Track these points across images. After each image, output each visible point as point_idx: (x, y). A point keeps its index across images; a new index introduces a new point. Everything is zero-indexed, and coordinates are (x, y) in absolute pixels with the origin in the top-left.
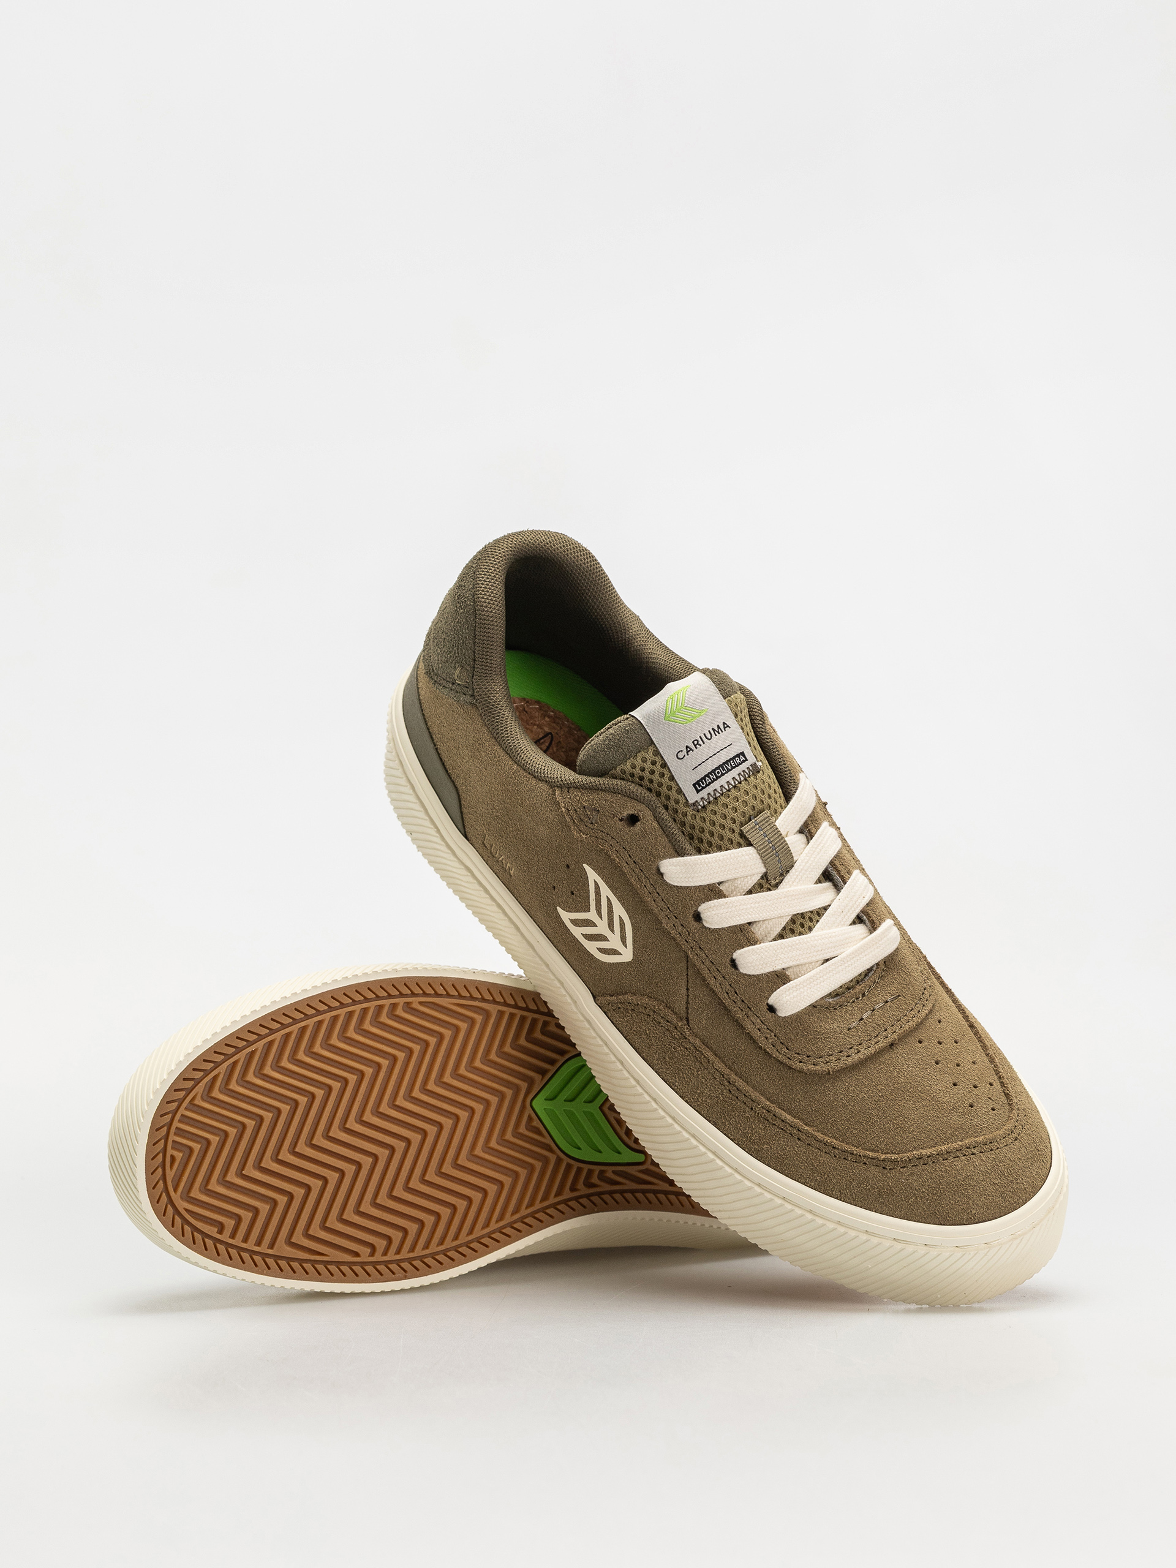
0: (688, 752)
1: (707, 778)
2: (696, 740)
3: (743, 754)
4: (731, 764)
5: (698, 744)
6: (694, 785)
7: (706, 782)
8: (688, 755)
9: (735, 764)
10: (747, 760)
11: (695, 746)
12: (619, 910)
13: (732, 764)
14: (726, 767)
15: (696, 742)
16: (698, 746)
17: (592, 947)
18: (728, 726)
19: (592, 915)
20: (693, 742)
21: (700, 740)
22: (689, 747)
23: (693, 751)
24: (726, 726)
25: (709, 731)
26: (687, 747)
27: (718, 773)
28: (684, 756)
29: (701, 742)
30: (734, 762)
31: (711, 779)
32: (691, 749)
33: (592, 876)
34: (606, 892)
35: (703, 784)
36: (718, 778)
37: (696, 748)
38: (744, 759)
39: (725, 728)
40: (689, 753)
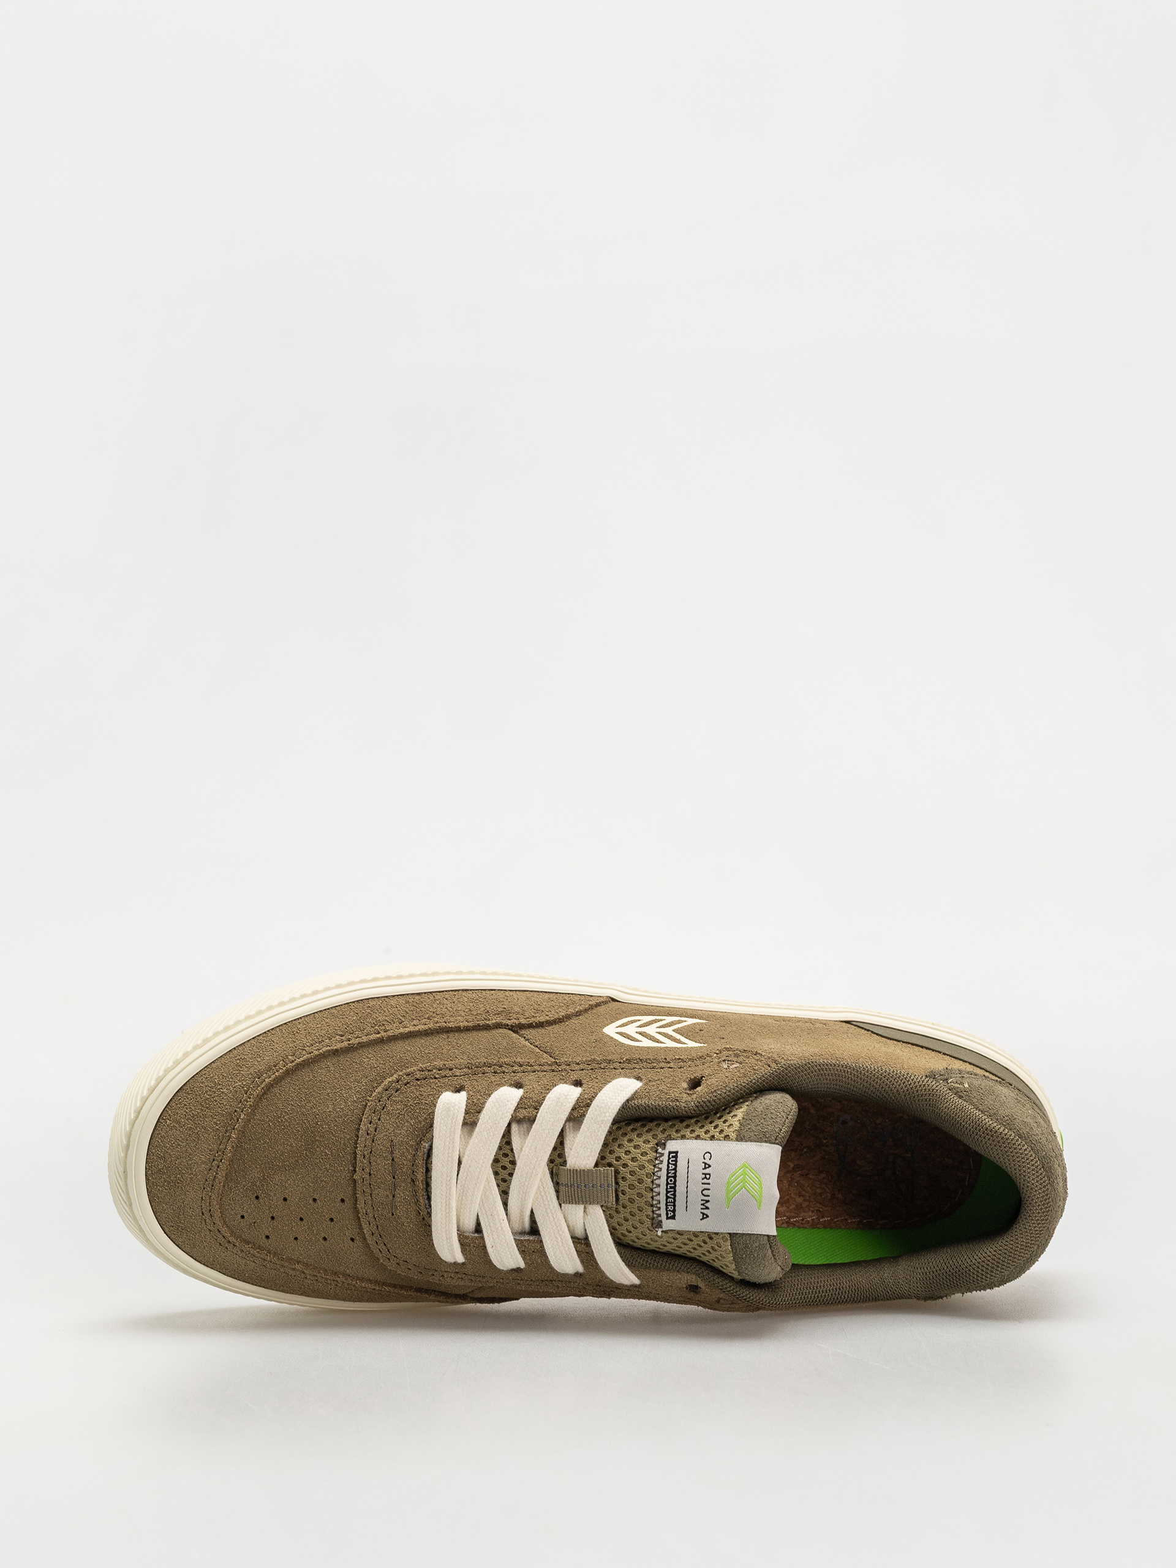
0: (705, 1164)
2: (709, 1178)
3: (673, 1217)
5: (706, 1178)
6: (677, 1153)
8: (703, 1162)
9: (669, 1202)
10: (667, 1219)
11: (705, 1174)
13: (670, 1200)
14: (671, 1191)
15: (708, 1176)
16: (704, 1176)
17: (646, 1019)
18: (703, 1218)
19: (669, 1031)
20: (709, 1174)
21: (708, 1181)
22: (708, 1167)
23: (703, 1169)
24: (705, 1216)
25: (709, 1196)
26: (710, 1166)
28: (704, 1159)
29: (705, 1181)
30: (672, 1202)
32: (705, 1168)
33: (693, 1045)
35: (672, 1161)
37: (703, 1174)
39: (703, 1214)
40: (704, 1164)
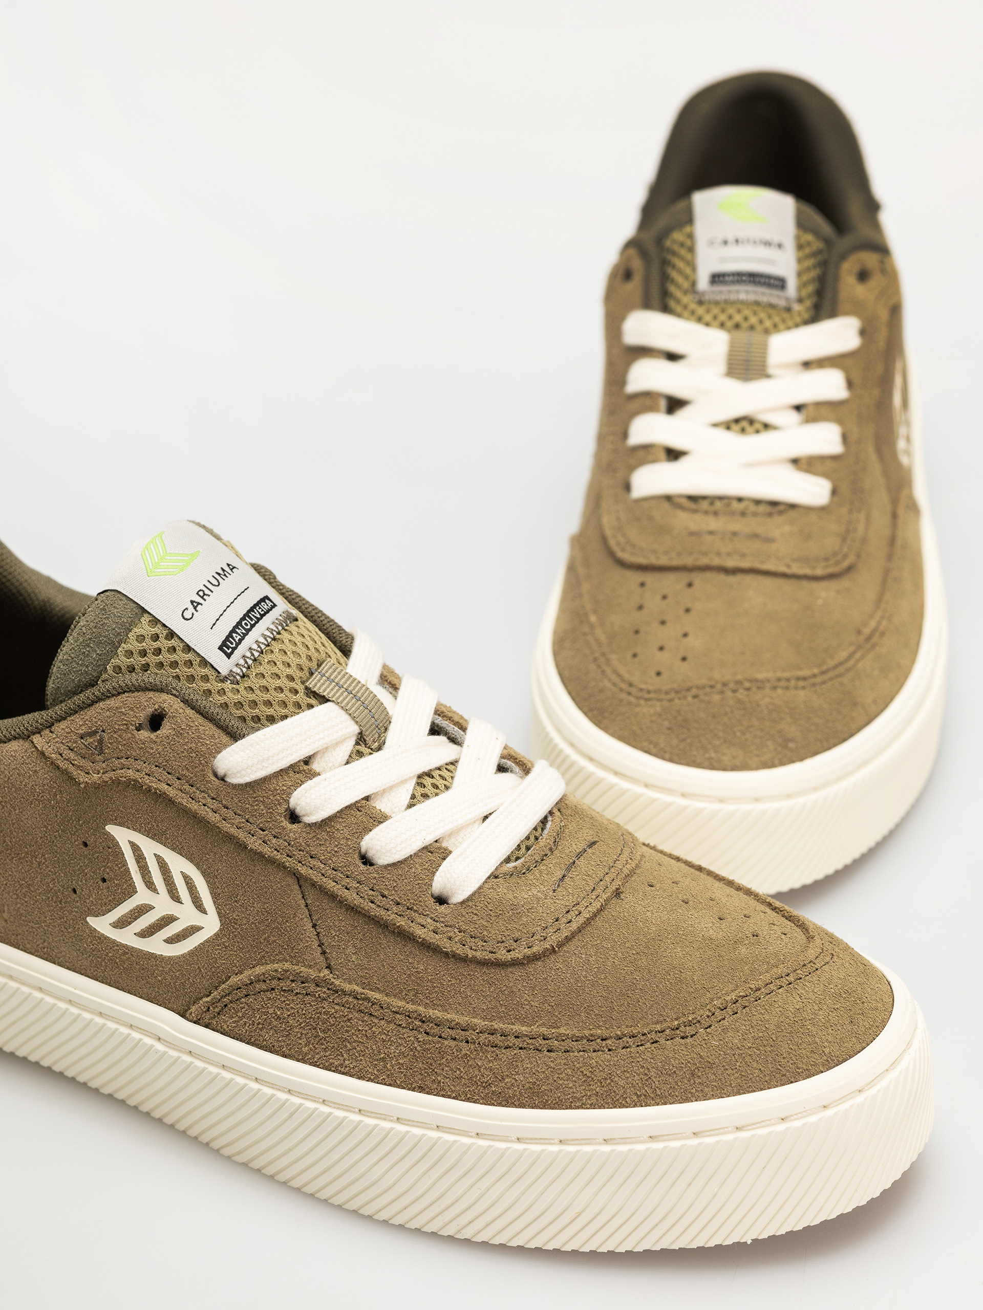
0: (195, 608)
1: (234, 635)
2: (200, 590)
3: (270, 598)
4: (257, 611)
5: (204, 594)
6: (220, 648)
7: (235, 640)
8: (197, 611)
10: (275, 606)
11: (202, 597)
12: (179, 865)
13: (260, 611)
14: (253, 615)
15: (201, 593)
16: (205, 597)
17: (156, 946)
18: (234, 568)
19: (142, 896)
20: (197, 593)
21: (204, 589)
22: (194, 602)
23: (202, 605)
25: (213, 576)
26: (192, 602)
27: (246, 624)
28: (193, 614)
29: (207, 592)
30: (259, 609)
31: (240, 635)
32: (199, 604)
33: (122, 835)
34: (150, 848)
35: (232, 644)
36: (248, 631)
37: (205, 600)
38: (271, 604)
39: (231, 569)
40: (197, 609)
